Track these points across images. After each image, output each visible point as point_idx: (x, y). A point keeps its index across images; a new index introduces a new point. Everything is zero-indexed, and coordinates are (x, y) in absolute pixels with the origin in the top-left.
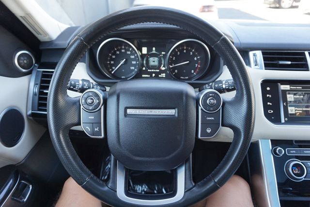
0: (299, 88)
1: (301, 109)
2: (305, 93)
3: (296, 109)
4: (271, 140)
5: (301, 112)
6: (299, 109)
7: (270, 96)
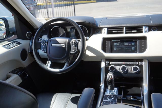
0: (119, 40)
5: (119, 49)
7: (107, 44)
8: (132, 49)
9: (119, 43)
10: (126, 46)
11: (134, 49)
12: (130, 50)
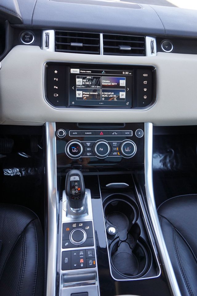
0: (88, 72)
1: (89, 93)
2: (94, 78)
3: (84, 93)
4: (56, 122)
5: (88, 96)
6: (86, 93)
7: (57, 80)
8: (121, 97)
9: (88, 77)
10: (106, 88)
11: (124, 97)
12: (115, 100)
